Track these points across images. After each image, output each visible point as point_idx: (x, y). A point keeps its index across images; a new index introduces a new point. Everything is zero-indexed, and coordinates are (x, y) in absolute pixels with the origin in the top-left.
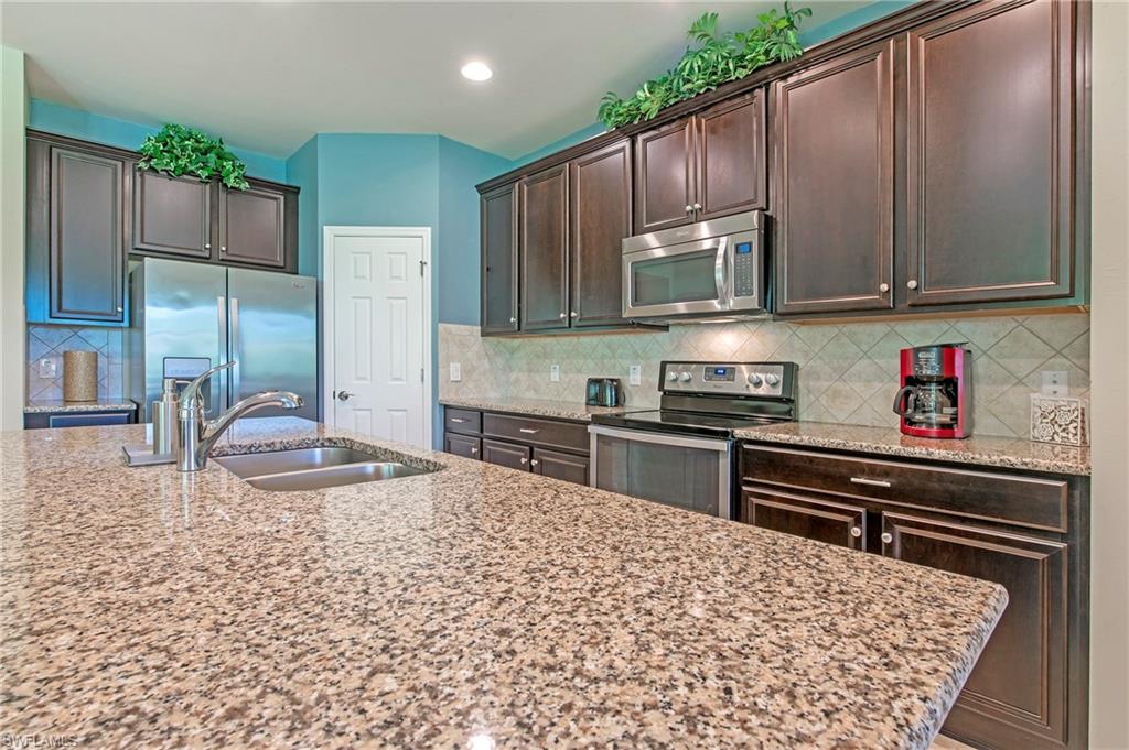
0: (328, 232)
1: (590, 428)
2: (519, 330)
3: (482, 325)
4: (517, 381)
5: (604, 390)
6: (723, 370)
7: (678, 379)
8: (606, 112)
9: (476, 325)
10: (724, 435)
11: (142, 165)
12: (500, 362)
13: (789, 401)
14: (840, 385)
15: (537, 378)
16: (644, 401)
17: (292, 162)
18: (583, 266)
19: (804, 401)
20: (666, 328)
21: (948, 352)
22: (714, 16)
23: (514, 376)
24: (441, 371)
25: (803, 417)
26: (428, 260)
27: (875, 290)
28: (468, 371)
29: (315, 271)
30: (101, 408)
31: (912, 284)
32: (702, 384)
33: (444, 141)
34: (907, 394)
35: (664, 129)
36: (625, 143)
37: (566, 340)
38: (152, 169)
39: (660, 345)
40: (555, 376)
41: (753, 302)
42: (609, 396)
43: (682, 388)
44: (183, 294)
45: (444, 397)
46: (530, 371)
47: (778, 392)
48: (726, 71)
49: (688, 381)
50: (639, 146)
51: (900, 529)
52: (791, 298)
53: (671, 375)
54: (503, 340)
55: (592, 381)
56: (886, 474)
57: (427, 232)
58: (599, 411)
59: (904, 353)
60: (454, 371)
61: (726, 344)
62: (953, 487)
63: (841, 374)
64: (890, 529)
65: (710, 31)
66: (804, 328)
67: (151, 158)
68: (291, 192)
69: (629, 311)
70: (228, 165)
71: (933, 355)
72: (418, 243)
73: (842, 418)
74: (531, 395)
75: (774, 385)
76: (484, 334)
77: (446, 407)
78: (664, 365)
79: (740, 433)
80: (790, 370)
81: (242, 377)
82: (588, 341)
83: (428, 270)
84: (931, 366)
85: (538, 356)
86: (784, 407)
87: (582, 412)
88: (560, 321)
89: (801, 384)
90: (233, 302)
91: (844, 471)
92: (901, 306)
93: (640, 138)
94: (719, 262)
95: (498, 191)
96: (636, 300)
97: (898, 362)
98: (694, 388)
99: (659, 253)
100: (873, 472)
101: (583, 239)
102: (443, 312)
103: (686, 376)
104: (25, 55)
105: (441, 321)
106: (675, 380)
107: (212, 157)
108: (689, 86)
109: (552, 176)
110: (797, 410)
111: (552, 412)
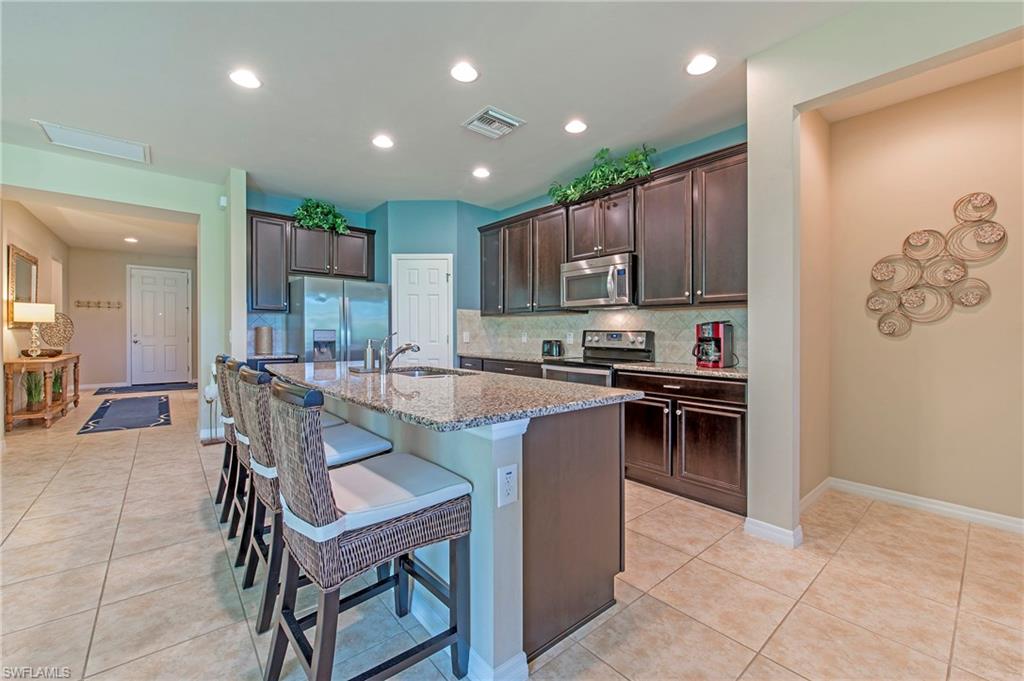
0: (394, 257)
1: (543, 366)
2: (504, 313)
3: (481, 309)
4: (502, 342)
5: (553, 347)
6: (616, 335)
7: (593, 341)
8: (552, 193)
9: (477, 309)
10: (608, 368)
11: (296, 224)
12: (492, 331)
13: (649, 351)
14: (675, 343)
15: (514, 340)
16: (575, 353)
17: (370, 215)
18: (540, 278)
19: (658, 351)
20: (587, 312)
21: (716, 325)
22: (607, 150)
23: (499, 340)
24: (458, 336)
25: (657, 360)
26: (451, 272)
27: (683, 295)
28: (473, 337)
29: (386, 280)
30: (273, 357)
31: (699, 292)
32: (605, 343)
33: (460, 204)
34: (699, 346)
35: (583, 205)
36: (563, 211)
37: (529, 318)
38: (302, 226)
39: (584, 321)
40: (524, 339)
41: (626, 300)
42: (555, 350)
43: (595, 345)
44: (323, 295)
45: (460, 352)
46: (510, 336)
47: (643, 347)
48: (613, 179)
49: (597, 341)
50: (570, 212)
51: (684, 408)
52: (646, 297)
53: (589, 338)
54: (493, 318)
55: (545, 342)
56: (679, 383)
57: (450, 256)
58: (547, 358)
59: (698, 326)
60: (466, 336)
61: (619, 321)
62: (705, 388)
63: (676, 336)
64: (680, 409)
65: (606, 156)
66: (658, 313)
67: (300, 220)
68: (371, 233)
69: (565, 303)
70: (339, 221)
71: (710, 327)
72: (445, 263)
73: (676, 360)
74: (511, 350)
75: (641, 343)
76: (482, 315)
77: (461, 357)
78: (585, 332)
79: (616, 366)
80: (650, 335)
81: (352, 342)
82: (543, 319)
83: (451, 279)
84: (708, 333)
85: (514, 328)
86: (647, 354)
87: (539, 358)
88: (527, 308)
89: (656, 342)
90: (347, 299)
91: (661, 383)
92: (696, 303)
93: (571, 208)
94: (609, 278)
95: (491, 231)
96: (569, 298)
97: (695, 331)
98: (601, 345)
99: (588, 272)
100: (674, 382)
101: (540, 262)
102: (460, 303)
103: (596, 338)
104: (247, 174)
105: (460, 308)
106: (591, 341)
107: (330, 217)
108: (595, 185)
109: (522, 225)
110: (654, 355)
111: (522, 359)
